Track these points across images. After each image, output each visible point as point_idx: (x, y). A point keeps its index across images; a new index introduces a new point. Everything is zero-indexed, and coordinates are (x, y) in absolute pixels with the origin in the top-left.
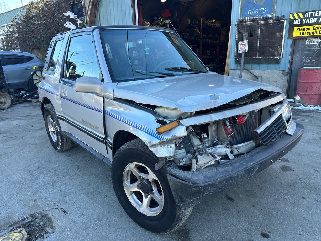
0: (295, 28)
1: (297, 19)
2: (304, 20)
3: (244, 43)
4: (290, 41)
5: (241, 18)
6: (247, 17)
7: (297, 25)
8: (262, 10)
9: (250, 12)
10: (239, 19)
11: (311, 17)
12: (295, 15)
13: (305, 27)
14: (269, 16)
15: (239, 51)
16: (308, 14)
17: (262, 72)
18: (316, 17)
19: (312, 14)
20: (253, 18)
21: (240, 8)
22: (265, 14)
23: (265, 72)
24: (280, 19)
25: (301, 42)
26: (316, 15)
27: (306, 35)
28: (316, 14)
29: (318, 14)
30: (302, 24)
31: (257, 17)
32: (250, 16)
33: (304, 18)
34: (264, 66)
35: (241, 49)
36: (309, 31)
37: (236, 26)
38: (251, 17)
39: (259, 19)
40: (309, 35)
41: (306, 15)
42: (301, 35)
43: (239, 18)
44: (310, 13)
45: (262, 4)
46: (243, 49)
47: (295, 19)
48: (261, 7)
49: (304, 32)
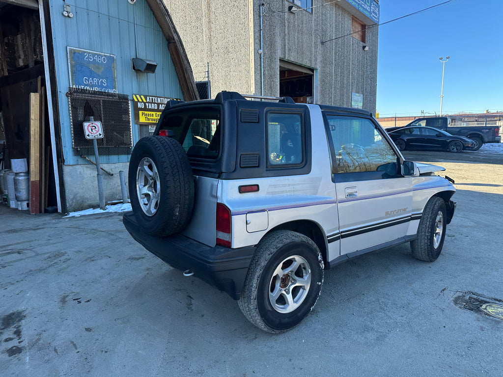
0: (140, 112)
1: (141, 102)
2: (147, 105)
3: (93, 125)
4: (137, 126)
5: (74, 86)
6: (82, 86)
7: (141, 109)
8: (102, 82)
9: (86, 79)
10: (71, 87)
11: (152, 103)
12: (138, 96)
13: (149, 113)
14: (111, 91)
15: (88, 135)
16: (150, 99)
17: (113, 166)
18: (156, 103)
19: (152, 99)
20: (91, 89)
21: (70, 69)
22: (107, 87)
23: (117, 165)
24: (124, 99)
25: (144, 128)
26: (156, 102)
27: (151, 122)
28: (156, 100)
29: (157, 101)
30: (145, 109)
31: (97, 89)
32: (87, 85)
33: (147, 102)
34: (114, 158)
35: (91, 133)
36: (153, 118)
37: (68, 97)
38: (88, 88)
39: (101, 93)
40: (153, 122)
41: (148, 100)
42: (147, 121)
43: (71, 84)
44: (151, 98)
45: (100, 74)
46: (94, 133)
47: (139, 101)
48: (99, 77)
49: (149, 117)
